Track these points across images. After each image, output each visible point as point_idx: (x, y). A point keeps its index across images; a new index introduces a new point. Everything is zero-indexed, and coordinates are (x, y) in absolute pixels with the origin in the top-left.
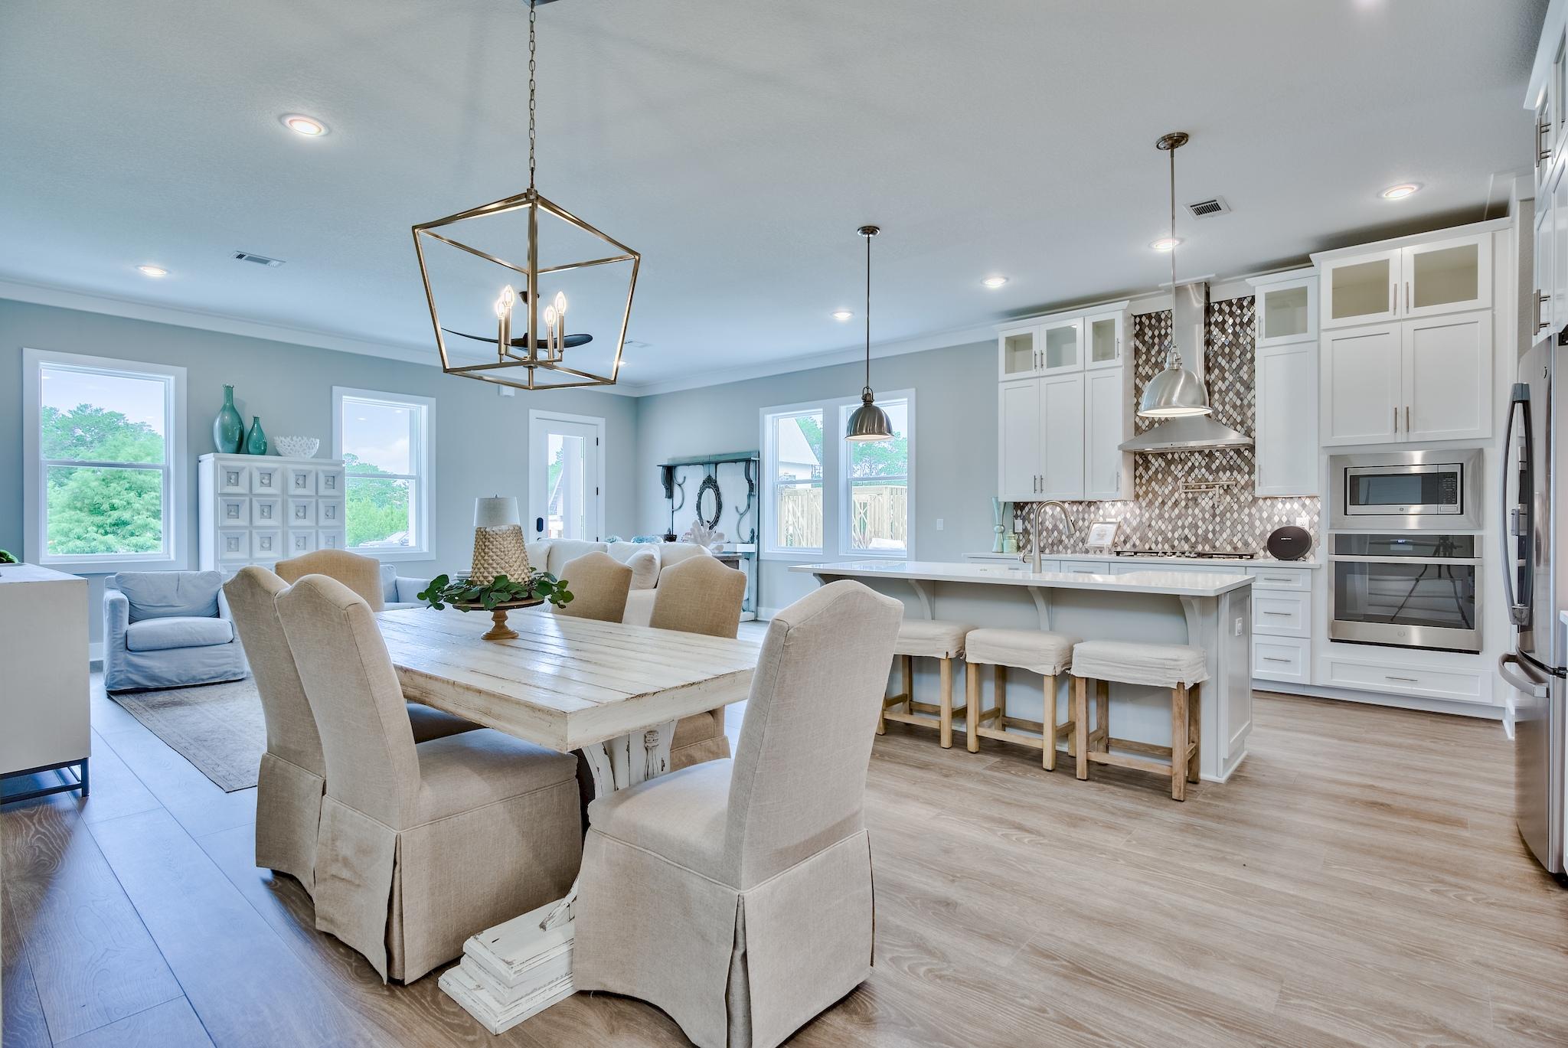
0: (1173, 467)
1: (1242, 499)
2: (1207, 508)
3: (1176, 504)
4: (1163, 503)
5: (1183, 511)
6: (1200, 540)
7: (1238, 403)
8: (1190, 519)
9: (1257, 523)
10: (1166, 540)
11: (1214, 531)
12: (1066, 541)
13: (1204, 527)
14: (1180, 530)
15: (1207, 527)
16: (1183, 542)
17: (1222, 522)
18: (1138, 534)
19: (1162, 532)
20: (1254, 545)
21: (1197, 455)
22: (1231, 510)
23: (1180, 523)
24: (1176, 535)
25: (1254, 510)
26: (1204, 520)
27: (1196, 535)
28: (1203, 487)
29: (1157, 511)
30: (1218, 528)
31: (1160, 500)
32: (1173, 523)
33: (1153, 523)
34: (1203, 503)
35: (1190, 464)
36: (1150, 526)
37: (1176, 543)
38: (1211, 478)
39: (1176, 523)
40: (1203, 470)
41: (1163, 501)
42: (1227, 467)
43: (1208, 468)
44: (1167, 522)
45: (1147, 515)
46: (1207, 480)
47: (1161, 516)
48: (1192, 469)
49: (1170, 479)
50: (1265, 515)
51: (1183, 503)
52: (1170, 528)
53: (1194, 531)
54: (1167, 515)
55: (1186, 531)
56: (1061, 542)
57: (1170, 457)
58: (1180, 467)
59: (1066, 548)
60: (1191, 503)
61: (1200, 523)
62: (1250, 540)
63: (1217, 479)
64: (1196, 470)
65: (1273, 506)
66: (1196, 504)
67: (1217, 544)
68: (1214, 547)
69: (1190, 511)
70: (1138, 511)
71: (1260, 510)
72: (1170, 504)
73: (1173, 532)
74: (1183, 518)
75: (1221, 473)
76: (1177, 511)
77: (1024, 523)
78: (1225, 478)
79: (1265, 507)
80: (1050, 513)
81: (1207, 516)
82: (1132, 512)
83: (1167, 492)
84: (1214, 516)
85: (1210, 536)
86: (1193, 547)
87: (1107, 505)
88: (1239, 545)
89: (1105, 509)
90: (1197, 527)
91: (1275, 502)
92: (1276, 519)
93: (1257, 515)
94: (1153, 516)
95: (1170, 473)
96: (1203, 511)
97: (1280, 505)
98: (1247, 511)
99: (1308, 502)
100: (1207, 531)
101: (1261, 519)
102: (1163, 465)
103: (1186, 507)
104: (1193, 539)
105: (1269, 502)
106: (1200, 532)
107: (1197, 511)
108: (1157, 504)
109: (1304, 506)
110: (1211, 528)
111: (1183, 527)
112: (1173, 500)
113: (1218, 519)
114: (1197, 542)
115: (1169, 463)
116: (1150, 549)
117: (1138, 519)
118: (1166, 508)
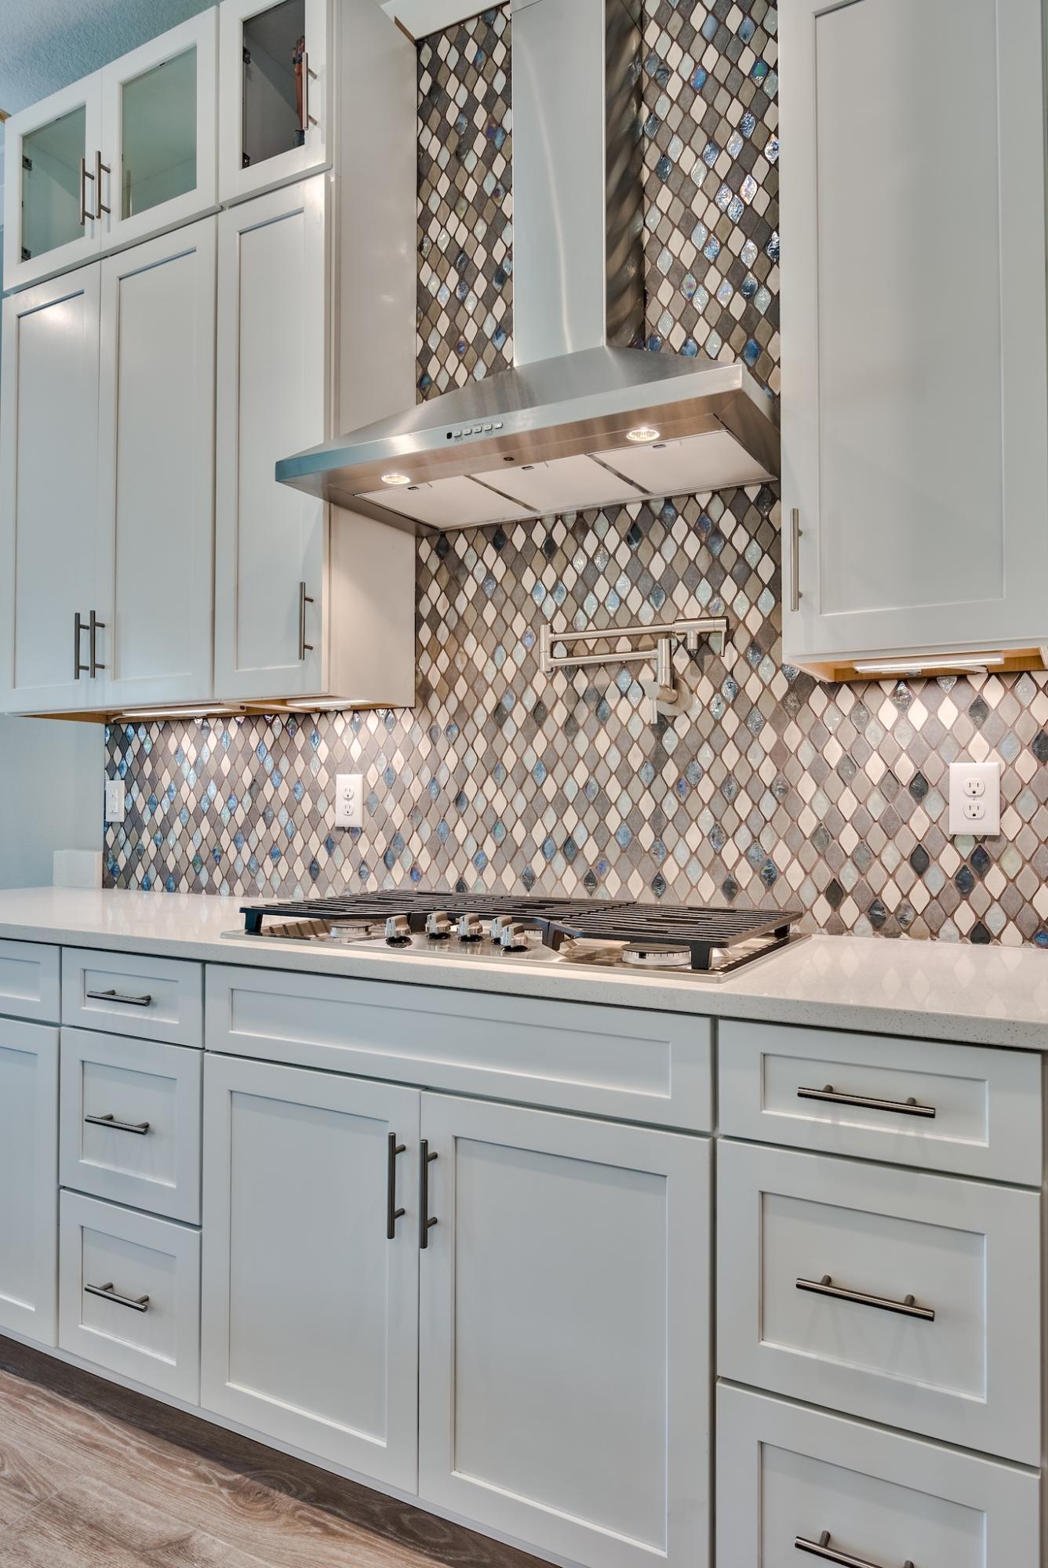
0: (528, 579)
1: (753, 689)
2: (636, 729)
3: (539, 713)
4: (499, 715)
5: (561, 743)
6: (613, 853)
7: (738, 308)
8: (581, 774)
9: (806, 787)
10: (510, 852)
11: (658, 820)
12: (232, 853)
13: (625, 806)
14: (550, 816)
15: (635, 805)
16: (559, 860)
17: (684, 786)
18: (426, 830)
19: (495, 824)
20: (795, 875)
21: (602, 523)
22: (714, 736)
23: (550, 789)
24: (539, 835)
25: (793, 735)
26: (625, 775)
27: (599, 833)
28: (624, 645)
29: (481, 745)
30: (670, 807)
31: (490, 701)
32: (530, 788)
33: (470, 790)
34: (624, 710)
35: (580, 563)
36: (459, 798)
37: (538, 864)
38: (647, 614)
39: (539, 788)
40: (623, 583)
41: (499, 706)
42: (703, 564)
43: (638, 572)
44: (510, 786)
45: (451, 760)
46: (635, 620)
47: (493, 766)
48: (586, 582)
49: (519, 625)
50: (834, 753)
51: (560, 714)
52: (520, 805)
53: (592, 818)
54: (509, 760)
55: (570, 818)
56: (217, 855)
57: (519, 538)
58: (549, 576)
59: (230, 877)
60: (583, 713)
61: (613, 789)
62: (781, 856)
63: (668, 615)
64: (601, 587)
65: (862, 714)
66: (602, 716)
67: (670, 871)
68: (658, 883)
69: (581, 742)
70: (424, 747)
71: (816, 735)
72: (519, 715)
73: (530, 818)
74: (560, 770)
75: (680, 593)
76: (540, 743)
77: (129, 791)
78: (692, 610)
79: (832, 720)
80: (192, 755)
81: (636, 759)
82: (411, 749)
83: (510, 671)
84: (658, 760)
85: (646, 837)
86: (590, 880)
87: (339, 724)
88: (744, 875)
89: (333, 740)
90: (602, 803)
91: (871, 697)
92: (875, 768)
93: (807, 755)
94: (471, 761)
95: (518, 600)
96: (623, 741)
97: (888, 712)
98: (768, 737)
99: (994, 693)
100: (633, 821)
101: (819, 771)
102: (499, 570)
103: (570, 726)
104: (591, 852)
105: (846, 699)
106: (613, 821)
107: (602, 742)
108: (480, 717)
109: (979, 708)
110: (647, 807)
111: (561, 803)
112: (530, 701)
113: (671, 772)
114: (602, 863)
115: (517, 563)
116: (461, 885)
117: (426, 775)
118: (509, 730)
